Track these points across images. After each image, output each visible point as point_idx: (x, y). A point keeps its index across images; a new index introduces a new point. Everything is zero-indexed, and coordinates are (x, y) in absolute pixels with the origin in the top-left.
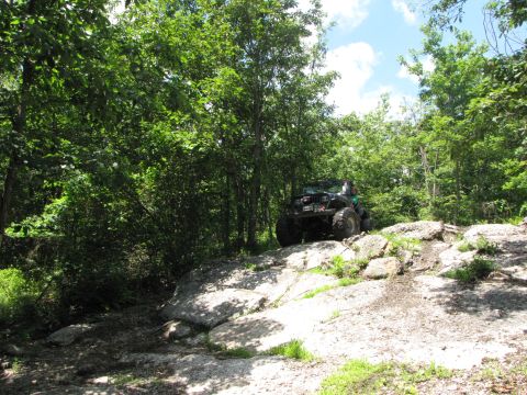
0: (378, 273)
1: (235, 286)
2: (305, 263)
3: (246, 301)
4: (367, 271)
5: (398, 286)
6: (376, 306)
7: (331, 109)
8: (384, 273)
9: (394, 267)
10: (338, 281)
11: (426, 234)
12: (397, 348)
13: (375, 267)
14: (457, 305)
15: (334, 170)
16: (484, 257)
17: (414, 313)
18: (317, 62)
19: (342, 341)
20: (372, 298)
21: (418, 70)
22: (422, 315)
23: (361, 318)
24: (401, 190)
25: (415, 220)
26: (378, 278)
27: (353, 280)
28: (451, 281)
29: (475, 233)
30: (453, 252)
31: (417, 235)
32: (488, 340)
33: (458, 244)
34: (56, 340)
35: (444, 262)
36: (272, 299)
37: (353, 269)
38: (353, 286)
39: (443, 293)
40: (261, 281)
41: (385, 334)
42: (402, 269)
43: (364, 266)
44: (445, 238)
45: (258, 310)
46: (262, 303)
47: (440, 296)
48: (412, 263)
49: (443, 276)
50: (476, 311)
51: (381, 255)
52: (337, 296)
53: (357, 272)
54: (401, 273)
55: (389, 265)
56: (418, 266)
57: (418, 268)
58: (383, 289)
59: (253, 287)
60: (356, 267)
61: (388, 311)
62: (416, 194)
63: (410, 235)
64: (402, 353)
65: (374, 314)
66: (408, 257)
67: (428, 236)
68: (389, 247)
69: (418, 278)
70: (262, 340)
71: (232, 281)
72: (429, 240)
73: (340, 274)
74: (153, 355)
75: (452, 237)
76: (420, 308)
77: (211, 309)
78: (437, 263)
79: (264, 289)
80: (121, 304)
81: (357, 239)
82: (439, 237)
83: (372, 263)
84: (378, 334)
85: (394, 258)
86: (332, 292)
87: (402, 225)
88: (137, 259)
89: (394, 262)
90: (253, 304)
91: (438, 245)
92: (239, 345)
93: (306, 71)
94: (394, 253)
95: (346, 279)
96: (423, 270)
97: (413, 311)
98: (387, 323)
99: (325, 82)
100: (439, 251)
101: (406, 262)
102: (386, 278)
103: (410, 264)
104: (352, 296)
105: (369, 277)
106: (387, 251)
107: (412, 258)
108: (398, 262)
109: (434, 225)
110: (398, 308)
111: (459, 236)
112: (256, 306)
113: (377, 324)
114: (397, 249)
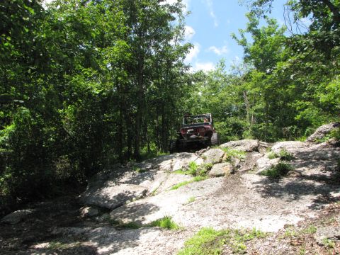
0: (219, 173)
1: (126, 182)
2: (172, 167)
3: (135, 192)
4: (212, 172)
5: (231, 181)
6: (218, 194)
7: (187, 68)
8: (223, 173)
9: (229, 169)
10: (193, 178)
11: (248, 147)
12: (232, 220)
13: (216, 169)
14: (268, 193)
15: (190, 107)
16: (285, 162)
17: (242, 198)
19: (197, 217)
20: (215, 189)
21: (244, 43)
22: (247, 199)
23: (208, 202)
24: (232, 120)
25: (241, 139)
26: (218, 176)
27: (202, 178)
28: (264, 177)
29: (279, 147)
30: (265, 159)
31: (243, 148)
32: (287, 213)
33: (268, 154)
34: (8, 220)
35: (260, 166)
36: (151, 191)
37: (203, 171)
38: (203, 181)
39: (260, 185)
40: (144, 179)
41: (224, 212)
42: (233, 170)
43: (210, 169)
44: (260, 150)
45: (142, 198)
46: (145, 193)
47: (258, 187)
48: (240, 166)
49: (260, 174)
50: (280, 196)
51: (221, 162)
52: (192, 188)
53: (205, 172)
54: (233, 173)
55: (225, 168)
56: (243, 168)
57: (244, 169)
58: (222, 183)
59: (138, 183)
60: (204, 169)
61: (226, 197)
62: (241, 122)
63: (239, 148)
64: (235, 223)
65: (217, 199)
66: (237, 162)
67: (250, 149)
68: (225, 156)
69: (243, 176)
70: (146, 217)
71: (125, 179)
72: (250, 151)
73: (194, 174)
74: (74, 228)
75: (264, 150)
76: (246, 195)
77: (111, 198)
78: (255, 166)
79: (146, 184)
80: (51, 195)
81: (204, 151)
82: (256, 149)
83: (215, 167)
84: (219, 211)
85: (228, 163)
86: (189, 185)
87: (233, 142)
88: (62, 165)
89: (229, 166)
90: (138, 194)
91: (256, 154)
92: (130, 220)
93: (172, 43)
94: (228, 160)
95: (199, 177)
96: (247, 171)
97: (241, 197)
98: (225, 205)
99: (183, 50)
100: (257, 158)
101: (236, 165)
102: (223, 175)
103: (238, 167)
104: (202, 188)
105: (213, 175)
106: (224, 159)
107: (240, 163)
108: (231, 166)
109: (253, 142)
110: (232, 195)
111: (268, 149)
112: (141, 195)
113: (219, 205)
114: (230, 157)
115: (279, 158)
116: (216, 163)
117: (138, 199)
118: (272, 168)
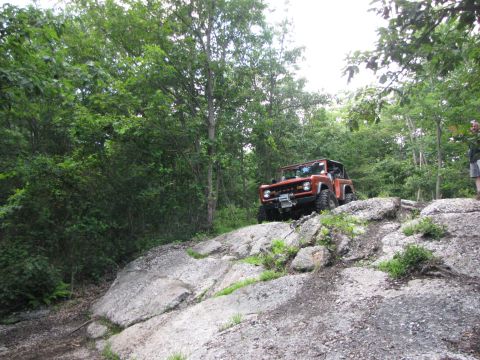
0: (304, 265)
2: (249, 248)
4: (295, 262)
5: (318, 282)
6: (279, 312)
8: (310, 265)
9: (321, 258)
11: (375, 213)
13: (304, 257)
16: (429, 245)
18: (287, 37)
20: (284, 299)
26: (303, 271)
27: (277, 274)
29: (432, 210)
30: (398, 235)
33: (411, 223)
35: (385, 249)
36: (198, 293)
37: (279, 260)
38: (274, 281)
41: (266, 357)
42: (330, 259)
43: (293, 255)
44: (400, 216)
46: (184, 298)
48: (348, 251)
49: (375, 268)
51: (313, 243)
52: (251, 295)
54: (329, 265)
55: (317, 256)
56: (353, 254)
57: (353, 257)
58: (300, 287)
60: (283, 257)
63: (361, 215)
66: (343, 244)
67: (377, 216)
68: (321, 234)
69: (347, 271)
72: (379, 220)
73: (268, 265)
76: (325, 319)
78: (376, 250)
81: (305, 220)
82: (390, 216)
83: (302, 252)
85: (322, 247)
87: (353, 203)
89: (322, 253)
91: (389, 225)
94: (325, 241)
95: (272, 271)
96: (355, 260)
98: (277, 339)
100: (385, 233)
101: (340, 250)
102: (310, 270)
103: (345, 252)
104: (265, 296)
105: (295, 269)
106: (319, 238)
107: (349, 244)
108: (327, 252)
109: (386, 203)
110: (301, 316)
111: (415, 213)
112: (175, 303)
113: (266, 341)
114: (329, 235)
115: (420, 235)
116: (303, 247)
117: (169, 310)
118: (395, 257)
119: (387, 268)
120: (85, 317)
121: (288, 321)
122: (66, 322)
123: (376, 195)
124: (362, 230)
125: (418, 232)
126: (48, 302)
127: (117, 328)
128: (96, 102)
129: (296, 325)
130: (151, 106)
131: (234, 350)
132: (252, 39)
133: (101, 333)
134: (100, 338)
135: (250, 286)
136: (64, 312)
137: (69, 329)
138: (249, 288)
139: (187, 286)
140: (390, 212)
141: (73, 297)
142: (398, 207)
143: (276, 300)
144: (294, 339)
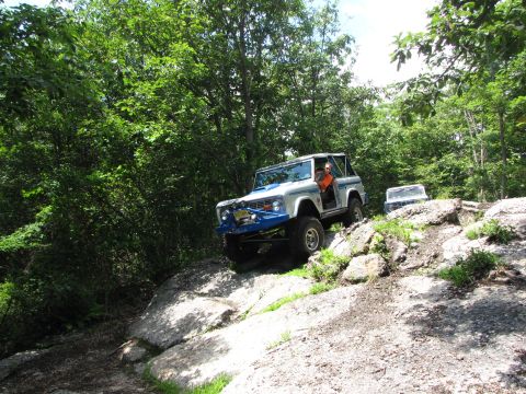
0: (357, 276)
1: (212, 294)
3: (210, 315)
4: (346, 273)
5: (373, 293)
6: (332, 327)
8: (364, 276)
9: (376, 267)
10: (312, 287)
11: (433, 217)
13: (357, 268)
14: (434, 324)
18: (329, 26)
20: (336, 312)
22: (381, 342)
23: (304, 347)
26: (356, 282)
27: (327, 286)
28: (441, 282)
30: (461, 239)
31: (424, 219)
35: (448, 255)
36: (242, 310)
37: (330, 271)
38: (325, 294)
39: (423, 302)
41: (319, 375)
42: (385, 269)
43: (344, 266)
44: (462, 219)
46: (227, 317)
48: (405, 258)
49: (436, 275)
51: (365, 252)
52: (300, 310)
53: (337, 274)
54: (385, 274)
55: (371, 265)
56: (411, 262)
57: (411, 266)
58: (354, 299)
60: (334, 268)
63: (417, 219)
65: (323, 340)
66: (399, 251)
67: (435, 220)
68: (375, 241)
69: (403, 281)
72: (438, 224)
75: (471, 218)
76: (383, 332)
77: (173, 324)
78: (435, 256)
80: (85, 322)
81: (358, 226)
82: (452, 219)
83: (354, 262)
85: (376, 255)
89: (376, 261)
90: (214, 319)
91: (449, 229)
94: (383, 249)
95: (323, 284)
96: (416, 268)
97: (371, 336)
98: (331, 356)
100: (445, 238)
101: (396, 257)
102: (364, 281)
103: (402, 260)
104: (316, 310)
105: (347, 280)
106: (372, 246)
107: (406, 251)
108: (382, 260)
109: (445, 205)
110: (356, 331)
111: (478, 216)
112: (217, 322)
113: (318, 358)
114: (383, 242)
115: (485, 238)
116: (355, 256)
117: (212, 328)
118: (458, 263)
119: (450, 275)
120: (121, 339)
121: (341, 336)
122: (101, 345)
123: (434, 197)
124: (419, 235)
125: (482, 235)
126: (81, 324)
127: (156, 350)
128: (123, 109)
129: (351, 339)
130: (183, 110)
131: (283, 368)
132: (290, 31)
133: (139, 356)
134: (138, 361)
135: (298, 301)
136: (99, 335)
137: (105, 353)
138: (298, 303)
139: (230, 303)
140: (450, 215)
141: (108, 319)
142: (459, 209)
143: (328, 314)
144: (349, 355)
